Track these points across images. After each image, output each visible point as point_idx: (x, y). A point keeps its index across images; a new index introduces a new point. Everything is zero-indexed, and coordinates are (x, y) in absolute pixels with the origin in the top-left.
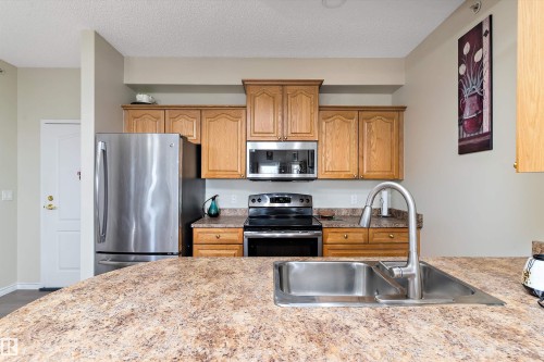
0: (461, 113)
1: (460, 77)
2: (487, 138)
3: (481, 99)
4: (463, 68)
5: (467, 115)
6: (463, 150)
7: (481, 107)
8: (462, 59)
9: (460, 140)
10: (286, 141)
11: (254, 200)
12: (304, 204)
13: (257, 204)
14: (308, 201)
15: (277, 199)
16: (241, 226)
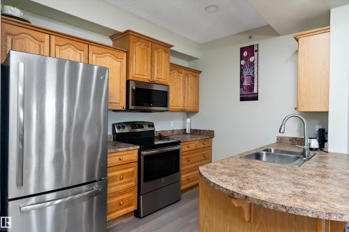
0: (242, 82)
1: (241, 65)
2: (256, 95)
3: (253, 78)
4: (243, 62)
5: (245, 83)
6: (242, 99)
7: (253, 82)
8: (242, 58)
9: (241, 95)
10: (154, 83)
11: (119, 128)
12: (151, 129)
13: (122, 131)
14: (153, 126)
15: (135, 126)
16: (138, 147)
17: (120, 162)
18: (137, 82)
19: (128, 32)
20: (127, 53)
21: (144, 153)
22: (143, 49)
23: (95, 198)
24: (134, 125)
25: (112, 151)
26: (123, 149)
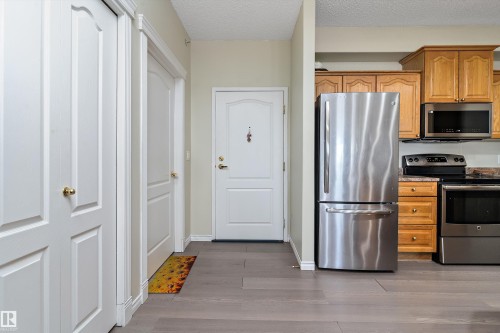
10: (463, 103)
11: (411, 160)
12: (459, 163)
13: (414, 163)
14: (462, 160)
15: (433, 159)
16: (438, 179)
17: (412, 194)
18: (436, 105)
19: (422, 50)
20: (422, 73)
21: (447, 187)
22: (446, 63)
23: (380, 220)
24: (431, 157)
25: (404, 179)
26: (417, 179)
